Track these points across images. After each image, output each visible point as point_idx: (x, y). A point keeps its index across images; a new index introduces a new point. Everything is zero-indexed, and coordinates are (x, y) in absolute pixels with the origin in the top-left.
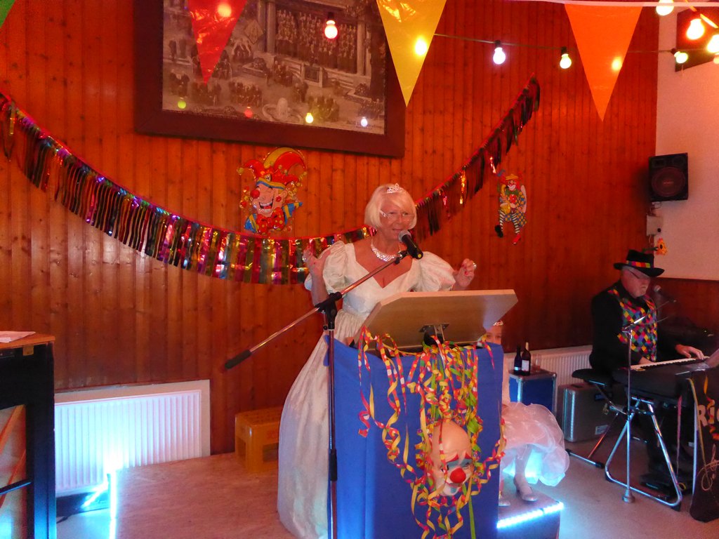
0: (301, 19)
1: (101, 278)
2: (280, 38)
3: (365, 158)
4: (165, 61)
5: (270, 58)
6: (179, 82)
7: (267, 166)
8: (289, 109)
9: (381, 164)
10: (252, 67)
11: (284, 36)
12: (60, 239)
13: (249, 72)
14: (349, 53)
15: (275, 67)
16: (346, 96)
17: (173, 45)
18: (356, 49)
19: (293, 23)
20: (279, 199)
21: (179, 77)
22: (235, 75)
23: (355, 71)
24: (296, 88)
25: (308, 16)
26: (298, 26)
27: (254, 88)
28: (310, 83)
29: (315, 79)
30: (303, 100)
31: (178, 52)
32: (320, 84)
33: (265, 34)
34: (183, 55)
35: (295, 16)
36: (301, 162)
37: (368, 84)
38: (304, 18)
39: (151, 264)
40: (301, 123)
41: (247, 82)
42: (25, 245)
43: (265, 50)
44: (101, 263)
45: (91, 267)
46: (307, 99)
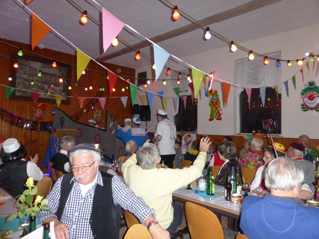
4: (16, 85)
5: (40, 85)
7: (38, 106)
8: (44, 95)
9: (65, 106)
13: (35, 87)
14: (58, 83)
15: (41, 86)
16: (57, 92)
17: (18, 82)
20: (41, 113)
22: (32, 88)
23: (59, 87)
25: (48, 75)
26: (46, 78)
28: (49, 89)
30: (47, 93)
31: (19, 83)
32: (51, 89)
34: (20, 84)
35: (46, 76)
36: (47, 106)
37: (62, 89)
40: (46, 98)
43: (39, 83)
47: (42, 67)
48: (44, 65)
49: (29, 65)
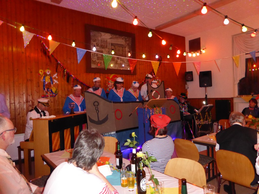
0: (116, 47)
3: (129, 75)
4: (92, 57)
6: (94, 62)
8: (114, 66)
9: (132, 76)
14: (125, 54)
16: (125, 62)
17: (93, 54)
19: (114, 48)
21: (94, 61)
23: (126, 57)
24: (115, 61)
29: (119, 59)
31: (94, 56)
40: (116, 69)
47: (111, 38)
48: (113, 36)
49: (100, 37)
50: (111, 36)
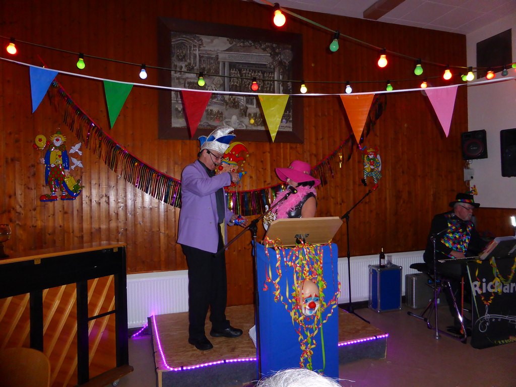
0: (243, 72)
1: (143, 216)
2: (232, 83)
4: (173, 102)
6: (180, 112)
8: (238, 121)
9: (291, 147)
10: (218, 100)
11: (234, 82)
12: (123, 195)
13: (216, 103)
14: (270, 88)
15: (230, 99)
17: (176, 93)
18: (274, 85)
19: (239, 75)
21: (180, 109)
22: (209, 106)
24: (241, 110)
25: (247, 70)
26: (241, 76)
27: (219, 111)
28: (249, 106)
29: (252, 103)
30: (246, 116)
31: (180, 97)
32: (255, 106)
33: (224, 82)
35: (240, 70)
36: (246, 150)
38: (245, 72)
39: (167, 208)
40: (245, 128)
41: (215, 108)
42: (107, 199)
44: (143, 208)
45: (138, 210)
46: (247, 115)
47: (229, 50)
48: (234, 43)
49: (199, 47)
50: (231, 44)
